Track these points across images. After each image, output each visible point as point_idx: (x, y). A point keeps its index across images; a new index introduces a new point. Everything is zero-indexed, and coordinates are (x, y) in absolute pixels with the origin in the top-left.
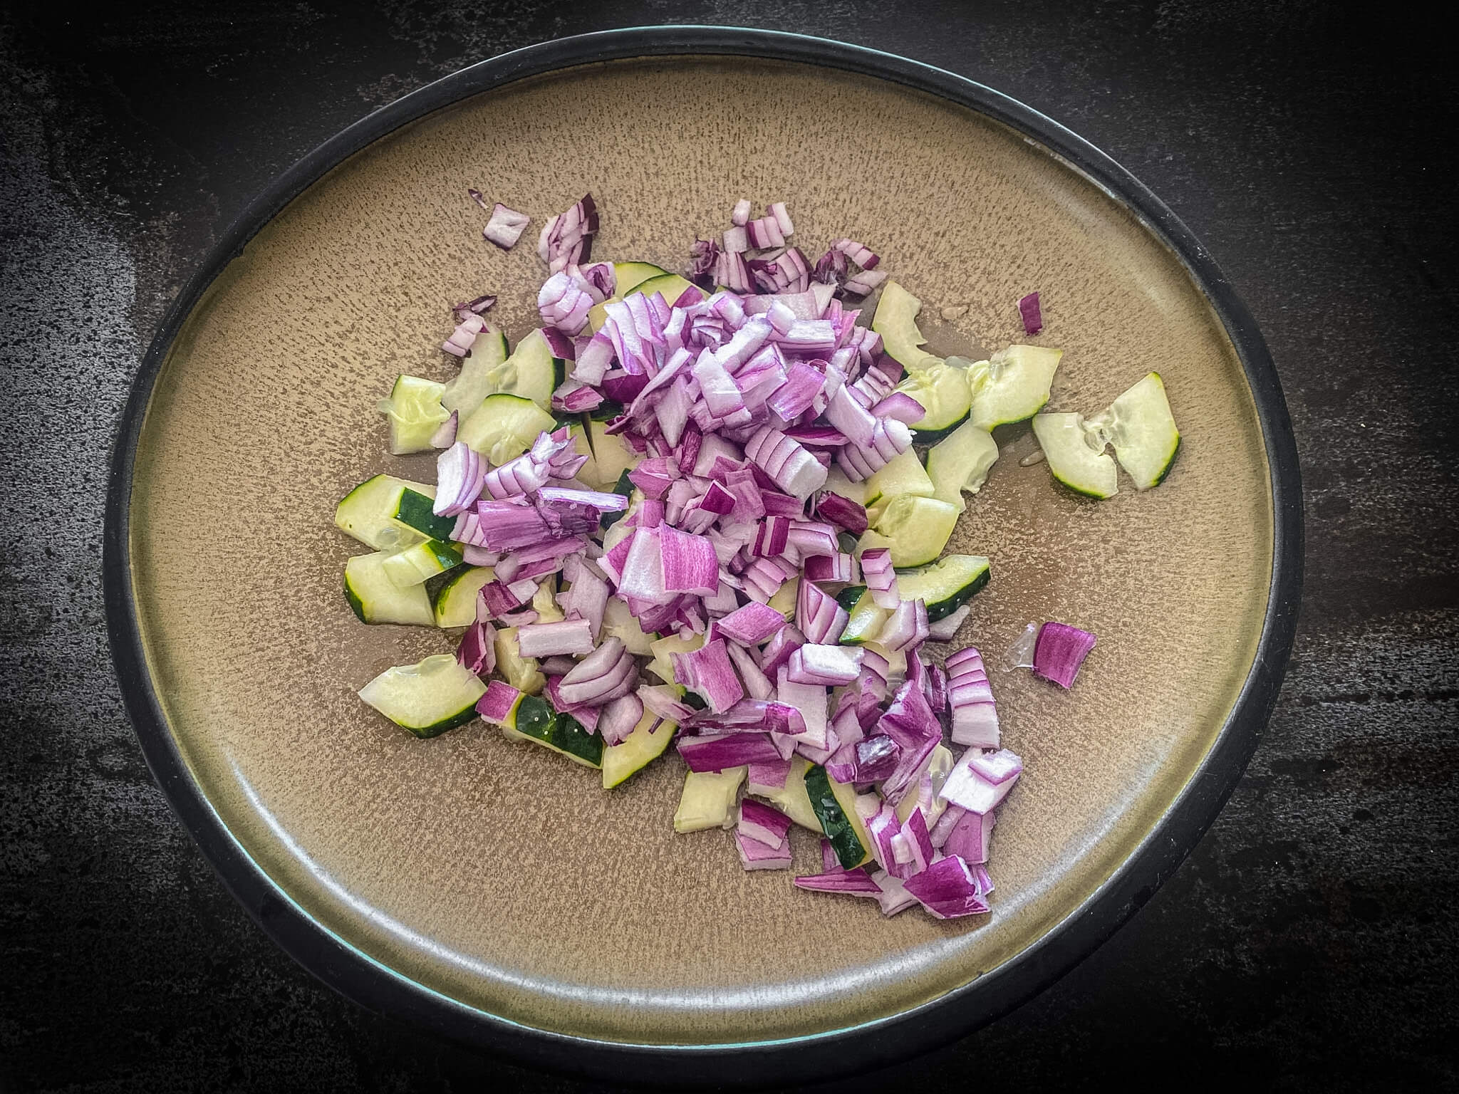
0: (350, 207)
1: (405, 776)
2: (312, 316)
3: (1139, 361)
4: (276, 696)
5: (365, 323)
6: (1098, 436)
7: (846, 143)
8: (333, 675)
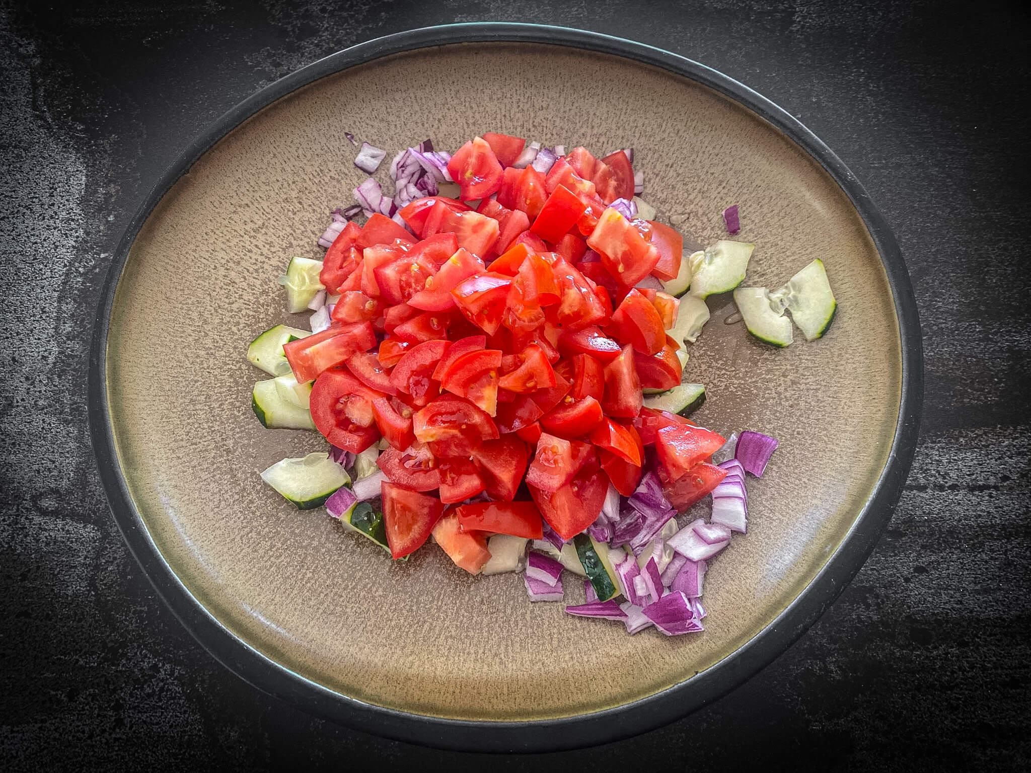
0: (263, 143)
1: (293, 532)
2: (235, 217)
3: (808, 252)
4: (204, 476)
5: (272, 222)
6: (779, 303)
7: (604, 103)
8: (244, 463)
